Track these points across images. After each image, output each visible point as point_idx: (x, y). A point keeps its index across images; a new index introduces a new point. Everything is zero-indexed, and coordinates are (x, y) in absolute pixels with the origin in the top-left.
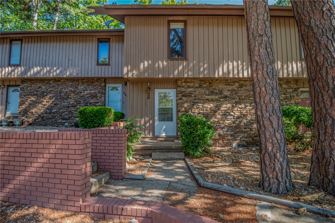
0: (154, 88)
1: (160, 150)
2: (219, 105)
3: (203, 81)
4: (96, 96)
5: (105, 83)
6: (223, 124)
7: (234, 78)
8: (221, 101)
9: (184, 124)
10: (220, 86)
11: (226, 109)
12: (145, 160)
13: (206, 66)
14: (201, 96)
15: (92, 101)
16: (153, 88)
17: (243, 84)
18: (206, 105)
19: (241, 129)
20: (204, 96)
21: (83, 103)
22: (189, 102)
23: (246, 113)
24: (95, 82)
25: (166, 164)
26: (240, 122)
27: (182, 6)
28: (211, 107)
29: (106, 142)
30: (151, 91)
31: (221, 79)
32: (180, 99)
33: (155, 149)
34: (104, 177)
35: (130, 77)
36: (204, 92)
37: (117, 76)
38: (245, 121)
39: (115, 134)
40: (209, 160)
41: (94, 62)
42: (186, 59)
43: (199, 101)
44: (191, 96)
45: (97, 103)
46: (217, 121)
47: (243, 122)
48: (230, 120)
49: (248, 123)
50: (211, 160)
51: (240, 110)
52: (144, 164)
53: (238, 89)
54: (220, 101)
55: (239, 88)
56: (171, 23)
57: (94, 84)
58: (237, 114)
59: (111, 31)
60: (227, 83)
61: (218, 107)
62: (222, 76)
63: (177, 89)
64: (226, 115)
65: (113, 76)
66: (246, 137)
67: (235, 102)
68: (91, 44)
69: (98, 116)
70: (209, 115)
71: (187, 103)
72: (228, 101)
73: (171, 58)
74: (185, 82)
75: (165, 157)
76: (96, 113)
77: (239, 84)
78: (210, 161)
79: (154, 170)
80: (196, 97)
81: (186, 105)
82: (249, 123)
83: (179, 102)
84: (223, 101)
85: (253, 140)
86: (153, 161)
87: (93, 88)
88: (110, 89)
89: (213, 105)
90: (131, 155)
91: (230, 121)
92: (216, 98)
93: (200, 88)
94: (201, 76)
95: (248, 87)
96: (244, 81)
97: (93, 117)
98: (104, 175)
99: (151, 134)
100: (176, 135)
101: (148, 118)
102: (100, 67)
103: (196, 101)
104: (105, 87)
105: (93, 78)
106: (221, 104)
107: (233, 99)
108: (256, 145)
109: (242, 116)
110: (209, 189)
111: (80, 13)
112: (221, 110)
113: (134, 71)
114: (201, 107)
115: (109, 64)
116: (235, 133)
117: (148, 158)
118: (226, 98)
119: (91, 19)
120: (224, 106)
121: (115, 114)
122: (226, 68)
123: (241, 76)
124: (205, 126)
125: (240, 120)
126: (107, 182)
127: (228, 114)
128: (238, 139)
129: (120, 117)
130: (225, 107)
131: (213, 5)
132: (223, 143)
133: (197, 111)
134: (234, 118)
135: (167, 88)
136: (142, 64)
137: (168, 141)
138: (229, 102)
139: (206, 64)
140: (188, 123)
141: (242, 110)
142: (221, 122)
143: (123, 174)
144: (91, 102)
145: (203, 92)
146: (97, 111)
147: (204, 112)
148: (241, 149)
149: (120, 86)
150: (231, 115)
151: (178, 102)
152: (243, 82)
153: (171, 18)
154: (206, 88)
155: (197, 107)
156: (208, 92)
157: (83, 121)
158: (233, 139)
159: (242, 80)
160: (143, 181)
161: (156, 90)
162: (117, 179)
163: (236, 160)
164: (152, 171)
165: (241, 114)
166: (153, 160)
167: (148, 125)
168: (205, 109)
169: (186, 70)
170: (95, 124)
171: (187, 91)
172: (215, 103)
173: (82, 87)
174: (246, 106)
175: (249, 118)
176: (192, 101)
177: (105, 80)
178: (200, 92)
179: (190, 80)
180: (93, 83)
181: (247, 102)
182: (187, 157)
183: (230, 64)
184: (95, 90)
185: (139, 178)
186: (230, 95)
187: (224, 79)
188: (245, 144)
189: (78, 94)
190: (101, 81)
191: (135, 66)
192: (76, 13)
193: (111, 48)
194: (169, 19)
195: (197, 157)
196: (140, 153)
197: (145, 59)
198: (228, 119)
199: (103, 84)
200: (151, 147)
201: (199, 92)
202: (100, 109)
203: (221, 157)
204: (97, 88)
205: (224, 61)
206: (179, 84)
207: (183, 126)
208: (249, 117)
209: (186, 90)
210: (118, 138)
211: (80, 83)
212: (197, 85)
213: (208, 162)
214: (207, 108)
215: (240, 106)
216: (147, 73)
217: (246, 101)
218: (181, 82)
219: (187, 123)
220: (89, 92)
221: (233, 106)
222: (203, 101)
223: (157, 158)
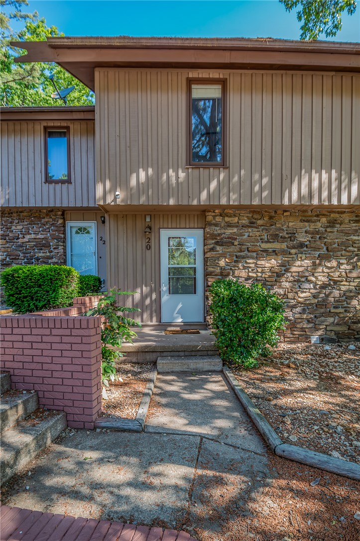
0: (160, 228)
1: (172, 354)
2: (288, 261)
3: (256, 212)
4: (47, 246)
5: (64, 219)
6: (294, 299)
7: (321, 206)
8: (292, 254)
9: (223, 302)
10: (291, 224)
11: (301, 269)
12: (144, 376)
13: (265, 181)
14: (253, 244)
15: (40, 255)
16: (157, 227)
17: (336, 220)
18: (263, 262)
19: (328, 309)
20: (258, 244)
21: (23, 258)
22: (228, 257)
23: (339, 277)
24: (44, 218)
25: (186, 384)
26: (327, 296)
27: (219, 42)
28: (271, 266)
29: (55, 346)
30: (153, 234)
31: (294, 209)
32: (212, 249)
33: (162, 352)
34: (50, 428)
35: (109, 204)
36: (259, 236)
37: (85, 205)
38: (336, 293)
39: (74, 328)
40: (272, 374)
41: (40, 177)
42: (224, 165)
43: (249, 254)
44: (233, 244)
45: (50, 259)
46: (282, 293)
47: (332, 295)
48: (308, 290)
49: (342, 297)
50: (277, 374)
51: (328, 271)
52: (141, 387)
53: (326, 231)
54: (290, 254)
55: (327, 227)
56: (193, 86)
57: (43, 221)
58: (322, 279)
59: (71, 111)
60: (304, 218)
61: (286, 267)
62: (297, 202)
63: (204, 229)
64: (300, 281)
65: (79, 205)
66: (337, 324)
67: (319, 255)
68: (31, 139)
69: (43, 285)
70: (268, 281)
71: (225, 257)
72: (305, 254)
73: (192, 162)
74: (221, 215)
75: (185, 368)
76: (39, 280)
77: (328, 219)
78: (275, 376)
79: (164, 401)
80: (243, 247)
81: (222, 263)
82: (344, 298)
83: (208, 255)
84: (296, 254)
85: (349, 329)
86: (159, 376)
87: (41, 229)
88: (74, 230)
89: (275, 262)
90: (112, 371)
91: (307, 294)
92: (283, 247)
93: (252, 227)
94: (256, 202)
95: (345, 226)
96: (338, 213)
97: (33, 287)
98: (51, 423)
99: (154, 319)
100: (202, 320)
101: (148, 288)
102: (52, 186)
103: (242, 254)
104: (64, 226)
105: (39, 210)
106: (290, 259)
107: (314, 251)
108: (355, 338)
109: (332, 283)
110: (297, 462)
111: (12, 81)
112: (290, 272)
113: (118, 189)
114: (253, 265)
115: (69, 181)
116: (315, 317)
117: (151, 371)
118: (302, 248)
119: (35, 94)
120: (298, 263)
121: (82, 280)
122: (305, 187)
123: (335, 202)
124: (267, 306)
125: (327, 291)
126: (57, 438)
127: (303, 279)
128: (321, 328)
129: (93, 285)
130: (299, 266)
131: (286, 41)
132: (292, 336)
133: (243, 274)
134: (315, 288)
135: (186, 228)
136: (134, 176)
137: (187, 333)
138: (307, 255)
139: (266, 177)
140: (232, 300)
141: (331, 272)
142: (290, 295)
143: (94, 417)
144: (38, 257)
145: (256, 236)
146: (40, 275)
147: (257, 276)
148: (327, 347)
149: (92, 225)
150: (310, 282)
151: (206, 256)
152: (337, 215)
153: (193, 74)
154: (262, 227)
155: (244, 266)
156: (266, 235)
157: (12, 295)
158: (311, 328)
159: (335, 212)
160: (138, 434)
161: (162, 232)
162: (81, 429)
163: (327, 373)
164: (159, 405)
165: (330, 280)
166: (159, 373)
167: (148, 302)
168: (260, 270)
169: (225, 190)
170: (39, 302)
171: (224, 234)
172: (280, 257)
173: (20, 227)
174: (340, 264)
175: (343, 288)
176: (235, 253)
177: (64, 213)
178: (252, 236)
179: (230, 212)
180: (40, 218)
181: (342, 256)
182: (228, 368)
183: (315, 176)
184: (45, 233)
185: (131, 426)
186: (310, 241)
187: (299, 208)
188: (335, 337)
189: (11, 240)
190: (56, 215)
191: (121, 181)
192: (4, 83)
193: (72, 147)
194: (190, 76)
195: (247, 369)
196: (134, 360)
197: (141, 165)
198: (304, 288)
199: (60, 221)
200: (156, 347)
201: (249, 236)
202: (46, 270)
203: (294, 367)
204: (49, 228)
205: (303, 171)
206: (210, 218)
207: (222, 307)
208: (344, 285)
209: (223, 231)
210: (80, 338)
211: (15, 218)
212: (245, 221)
213: (271, 380)
214: (265, 267)
215: (329, 265)
216: (145, 195)
217: (339, 253)
218: (213, 214)
219: (230, 299)
220: (33, 236)
221: (314, 264)
222: (257, 254)
223: (167, 370)
